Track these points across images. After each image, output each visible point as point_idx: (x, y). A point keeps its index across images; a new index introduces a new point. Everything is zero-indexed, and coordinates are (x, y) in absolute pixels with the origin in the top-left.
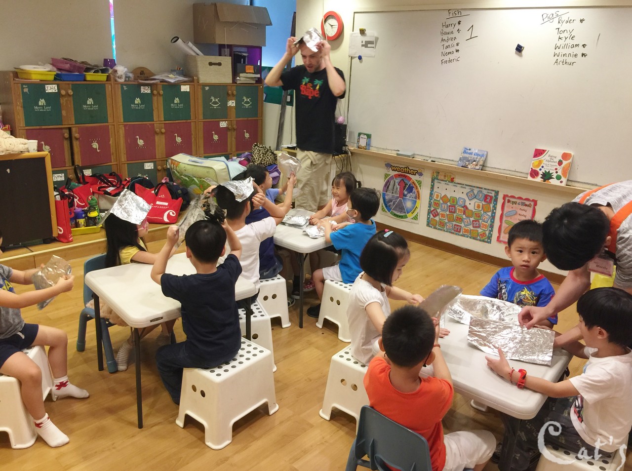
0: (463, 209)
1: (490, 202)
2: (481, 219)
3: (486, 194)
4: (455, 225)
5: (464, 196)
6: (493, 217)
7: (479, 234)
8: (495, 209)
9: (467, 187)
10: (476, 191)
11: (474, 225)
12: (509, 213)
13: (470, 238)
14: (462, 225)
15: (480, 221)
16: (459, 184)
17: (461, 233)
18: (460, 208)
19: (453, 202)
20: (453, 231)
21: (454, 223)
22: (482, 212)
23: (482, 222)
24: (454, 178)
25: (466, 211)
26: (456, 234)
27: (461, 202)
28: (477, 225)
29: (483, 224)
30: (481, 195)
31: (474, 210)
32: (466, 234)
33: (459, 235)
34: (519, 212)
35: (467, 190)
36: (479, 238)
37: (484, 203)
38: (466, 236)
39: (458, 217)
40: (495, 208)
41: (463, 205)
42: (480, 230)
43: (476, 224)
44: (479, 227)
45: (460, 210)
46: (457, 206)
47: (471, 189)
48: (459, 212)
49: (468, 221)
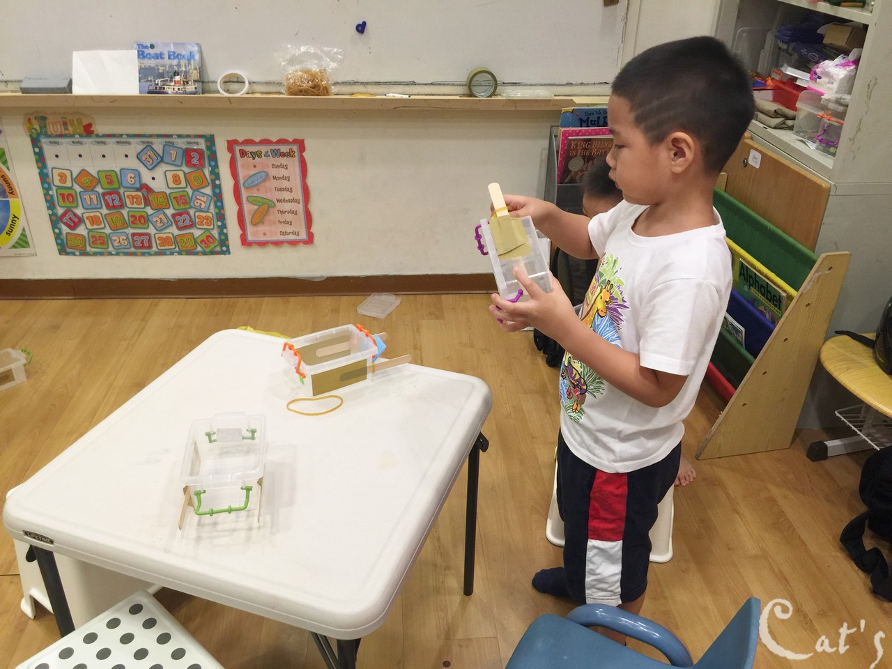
0: (140, 194)
1: (202, 165)
2: (191, 207)
3: (184, 147)
4: (133, 235)
5: (133, 163)
6: (218, 197)
7: (199, 241)
8: (217, 176)
9: (131, 140)
10: (158, 145)
11: (181, 224)
12: (250, 180)
13: (180, 253)
14: (151, 230)
15: (192, 212)
16: (109, 136)
17: (154, 249)
18: (134, 194)
19: (110, 183)
20: (133, 250)
21: (130, 231)
22: (190, 191)
23: (197, 214)
24: (90, 125)
25: (151, 198)
26: (143, 254)
27: (129, 179)
28: (188, 223)
29: (199, 217)
30: (174, 153)
31: (168, 191)
32: (167, 247)
33: (150, 254)
34: (273, 172)
35: (136, 147)
36: (199, 249)
37: (187, 170)
38: (168, 252)
39: (133, 216)
40: (215, 175)
41: (138, 185)
42: (197, 233)
43: (183, 219)
44: (192, 225)
45: (133, 197)
46: (121, 191)
47: (144, 143)
48: (133, 204)
49: (161, 219)
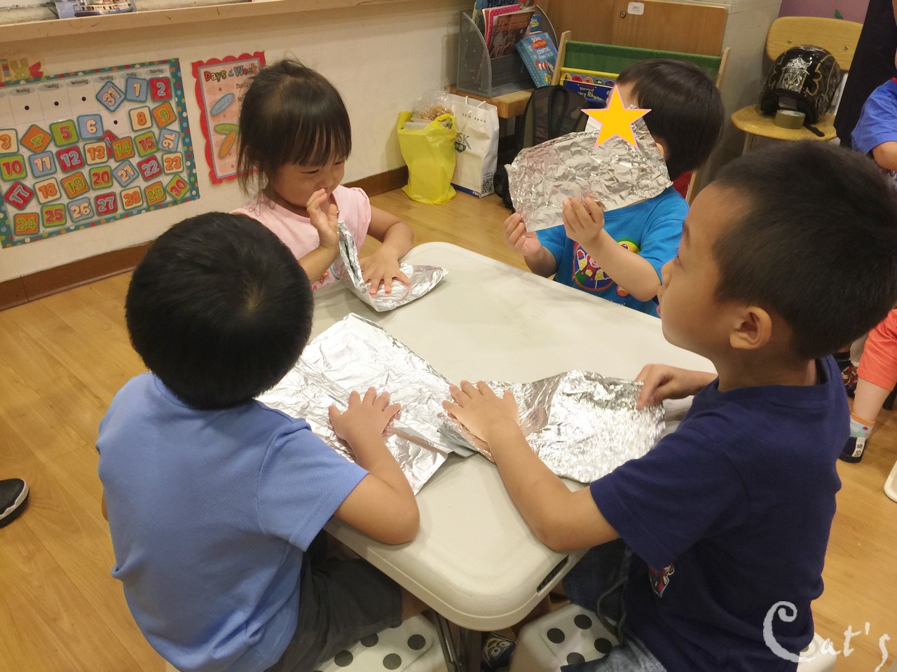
0: (103, 144)
1: (169, 96)
2: (158, 150)
3: (148, 77)
4: (97, 198)
5: (93, 107)
6: (186, 131)
7: (168, 189)
8: (184, 108)
9: (88, 78)
10: (119, 80)
11: (148, 173)
12: (218, 106)
13: (148, 210)
14: (116, 188)
15: (158, 155)
16: (62, 76)
17: (120, 211)
18: (95, 145)
19: (68, 136)
20: (96, 218)
21: (92, 195)
22: (155, 130)
23: (165, 157)
24: (39, 65)
25: (115, 147)
26: (108, 221)
27: (89, 129)
28: (155, 170)
29: (169, 161)
30: (137, 86)
31: (133, 135)
32: (134, 205)
33: (115, 219)
34: (238, 93)
35: (94, 84)
36: (169, 199)
37: (152, 105)
38: (135, 212)
39: (96, 174)
40: (182, 106)
41: (100, 134)
42: (165, 180)
43: (150, 168)
44: (160, 172)
45: (95, 150)
46: (81, 145)
47: (102, 79)
48: (94, 159)
49: (126, 171)
